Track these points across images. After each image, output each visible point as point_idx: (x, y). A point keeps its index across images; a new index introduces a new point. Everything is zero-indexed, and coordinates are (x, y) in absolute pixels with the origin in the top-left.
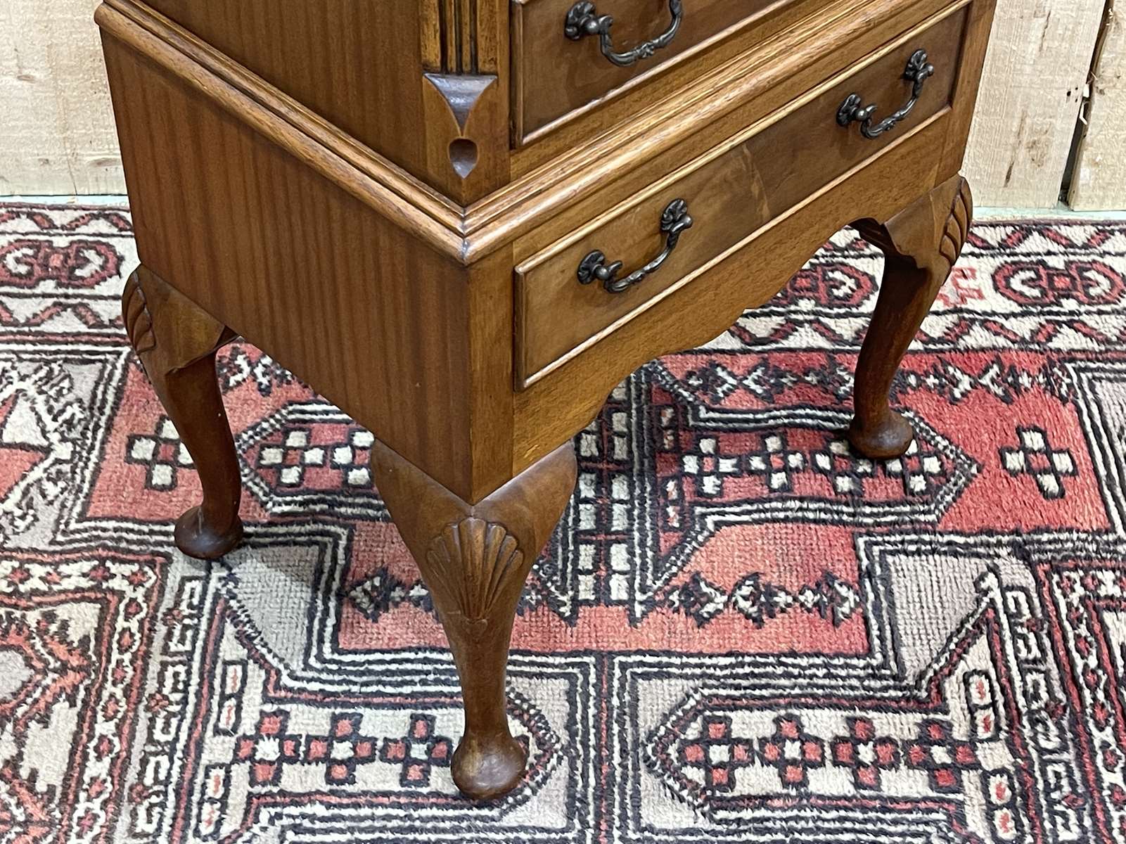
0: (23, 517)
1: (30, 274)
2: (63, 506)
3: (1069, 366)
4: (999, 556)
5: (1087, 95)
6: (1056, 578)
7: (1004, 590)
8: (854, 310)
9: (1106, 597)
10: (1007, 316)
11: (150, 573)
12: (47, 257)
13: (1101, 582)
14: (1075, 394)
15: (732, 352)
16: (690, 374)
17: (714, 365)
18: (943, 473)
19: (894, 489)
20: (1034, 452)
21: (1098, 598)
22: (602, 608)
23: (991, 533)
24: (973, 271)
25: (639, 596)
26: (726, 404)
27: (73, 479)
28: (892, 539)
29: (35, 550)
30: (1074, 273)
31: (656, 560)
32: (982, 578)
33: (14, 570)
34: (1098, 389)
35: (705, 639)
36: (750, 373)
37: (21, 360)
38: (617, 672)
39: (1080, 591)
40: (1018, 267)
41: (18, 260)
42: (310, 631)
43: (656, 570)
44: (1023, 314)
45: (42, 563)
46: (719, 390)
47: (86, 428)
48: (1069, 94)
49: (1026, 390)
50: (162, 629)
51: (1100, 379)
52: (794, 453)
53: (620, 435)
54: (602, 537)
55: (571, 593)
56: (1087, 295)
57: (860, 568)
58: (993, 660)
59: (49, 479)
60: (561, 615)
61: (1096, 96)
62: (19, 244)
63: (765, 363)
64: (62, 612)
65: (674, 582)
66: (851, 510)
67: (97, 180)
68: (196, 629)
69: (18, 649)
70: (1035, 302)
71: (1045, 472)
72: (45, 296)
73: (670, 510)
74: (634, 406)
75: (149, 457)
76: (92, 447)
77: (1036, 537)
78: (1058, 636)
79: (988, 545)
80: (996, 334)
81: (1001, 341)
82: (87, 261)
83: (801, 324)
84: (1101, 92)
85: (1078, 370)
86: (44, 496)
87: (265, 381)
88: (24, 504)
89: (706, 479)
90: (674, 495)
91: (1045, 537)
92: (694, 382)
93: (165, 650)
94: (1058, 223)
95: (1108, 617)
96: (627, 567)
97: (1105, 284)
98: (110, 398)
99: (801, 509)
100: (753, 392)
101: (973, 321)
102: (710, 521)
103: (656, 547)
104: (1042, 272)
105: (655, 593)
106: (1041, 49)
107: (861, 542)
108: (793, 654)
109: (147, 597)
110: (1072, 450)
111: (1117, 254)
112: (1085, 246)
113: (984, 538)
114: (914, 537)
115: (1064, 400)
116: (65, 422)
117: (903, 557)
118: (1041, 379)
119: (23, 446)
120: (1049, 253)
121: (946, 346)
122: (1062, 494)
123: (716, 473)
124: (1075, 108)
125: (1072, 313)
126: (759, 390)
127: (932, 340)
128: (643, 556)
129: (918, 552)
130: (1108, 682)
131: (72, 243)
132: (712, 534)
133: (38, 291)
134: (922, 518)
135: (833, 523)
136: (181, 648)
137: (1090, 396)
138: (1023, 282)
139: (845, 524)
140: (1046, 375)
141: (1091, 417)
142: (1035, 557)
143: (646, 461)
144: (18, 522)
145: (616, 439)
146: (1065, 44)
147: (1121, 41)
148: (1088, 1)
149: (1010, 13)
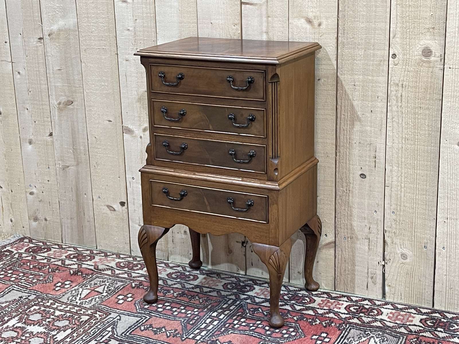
3: (348, 325)
5: (383, 264)
8: (304, 305)
10: (342, 314)
14: (344, 330)
16: (252, 308)
17: (259, 308)
18: (295, 336)
19: (280, 336)
20: (322, 337)
22: (191, 340)
24: (342, 305)
25: (201, 340)
26: (255, 315)
30: (370, 310)
36: (267, 311)
40: (355, 306)
41: (123, 264)
42: (127, 330)
43: (209, 337)
44: (347, 314)
46: (256, 312)
47: (112, 292)
48: (379, 263)
49: (332, 326)
50: (99, 324)
51: (354, 329)
52: (262, 325)
53: (225, 314)
54: (203, 330)
55: (187, 336)
56: (368, 314)
60: (181, 339)
61: (386, 265)
64: (82, 317)
65: (212, 339)
66: (265, 337)
68: (106, 325)
70: (353, 312)
71: (320, 340)
72: (124, 271)
73: (223, 329)
74: (233, 310)
80: (335, 316)
83: (288, 305)
84: (387, 263)
86: (95, 300)
88: (90, 301)
89: (237, 325)
90: (227, 326)
93: (97, 327)
94: (376, 300)
96: (204, 335)
97: (376, 313)
100: (264, 314)
101: (332, 312)
102: (230, 332)
103: (213, 334)
104: (361, 307)
105: (206, 340)
106: (369, 248)
107: (262, 342)
109: (101, 319)
110: (332, 339)
111: (386, 308)
112: (378, 305)
115: (339, 330)
118: (338, 325)
119: (98, 292)
120: (367, 305)
123: (240, 325)
124: (381, 268)
125: (361, 316)
126: (266, 314)
127: (318, 314)
128: (209, 334)
132: (228, 334)
133: (123, 269)
134: (281, 341)
135: (259, 338)
137: (348, 330)
138: (354, 309)
139: (261, 339)
140: (340, 325)
141: (344, 335)
143: (226, 320)
144: (87, 303)
145: (223, 315)
146: (375, 248)
147: (389, 249)
148: (379, 236)
149: (359, 237)
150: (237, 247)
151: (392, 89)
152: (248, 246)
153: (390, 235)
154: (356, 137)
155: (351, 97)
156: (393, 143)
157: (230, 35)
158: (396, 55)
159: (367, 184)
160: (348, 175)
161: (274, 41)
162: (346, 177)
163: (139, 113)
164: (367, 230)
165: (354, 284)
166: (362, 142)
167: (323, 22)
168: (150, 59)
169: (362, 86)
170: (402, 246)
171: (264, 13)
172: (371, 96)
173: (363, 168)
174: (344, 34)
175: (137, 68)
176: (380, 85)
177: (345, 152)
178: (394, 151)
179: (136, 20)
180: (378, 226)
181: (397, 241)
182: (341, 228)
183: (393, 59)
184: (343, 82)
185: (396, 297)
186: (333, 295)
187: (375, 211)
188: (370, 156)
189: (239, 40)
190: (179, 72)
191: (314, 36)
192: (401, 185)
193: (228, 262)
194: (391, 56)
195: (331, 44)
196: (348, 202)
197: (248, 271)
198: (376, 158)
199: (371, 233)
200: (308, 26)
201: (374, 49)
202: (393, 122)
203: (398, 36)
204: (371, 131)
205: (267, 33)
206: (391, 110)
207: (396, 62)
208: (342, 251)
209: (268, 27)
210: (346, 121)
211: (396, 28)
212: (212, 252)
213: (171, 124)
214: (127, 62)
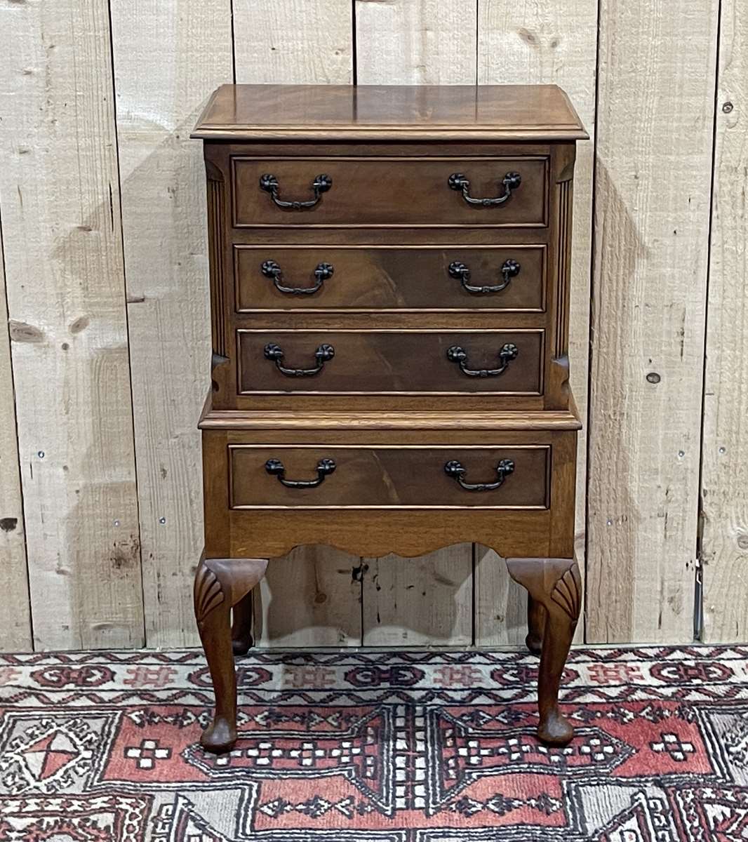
0: (66, 782)
1: (59, 681)
2: (89, 777)
3: (694, 708)
4: (646, 786)
5: (698, 565)
6: (678, 792)
7: (647, 799)
8: (564, 686)
9: (707, 798)
10: (658, 687)
11: (142, 802)
12: (69, 673)
13: (704, 792)
14: (697, 719)
15: (490, 705)
16: (463, 715)
17: (478, 711)
18: (615, 752)
19: (586, 760)
20: (669, 743)
21: (702, 798)
22: (410, 811)
23: (641, 777)
24: (638, 669)
25: (432, 806)
26: (485, 727)
27: (93, 765)
28: (583, 780)
29: (74, 795)
30: (701, 668)
31: (441, 792)
32: (636, 794)
33: (63, 802)
34: (712, 717)
35: (471, 822)
36: (499, 714)
37: (56, 718)
38: (418, 836)
39: (691, 796)
40: (665, 666)
41: (51, 675)
42: (238, 823)
43: (441, 795)
44: (668, 686)
45: (78, 800)
46: (481, 722)
47: (100, 744)
48: (687, 565)
49: (668, 717)
50: (151, 825)
51: (713, 713)
52: (526, 745)
53: (421, 740)
54: (409, 783)
55: (391, 806)
56: (708, 677)
57: (563, 792)
58: (639, 827)
59: (79, 766)
60: (386, 815)
61: (704, 567)
62: (51, 668)
63: (509, 710)
64: (93, 818)
65: (453, 800)
66: (559, 769)
67: (96, 639)
68: (171, 825)
69: (69, 834)
70: (675, 680)
71: (677, 751)
72: (68, 691)
73: (451, 772)
74: (429, 728)
75: (138, 756)
76: (104, 753)
77: (668, 776)
78: (677, 815)
79: (640, 782)
80: (650, 694)
81: (653, 697)
82: (94, 675)
83: (531, 692)
84: (706, 563)
85: (699, 710)
86: (77, 773)
87: (205, 723)
88: (65, 777)
89: (472, 758)
90: (453, 765)
91: (673, 776)
92: (465, 718)
93: (154, 832)
94: (693, 647)
95: (707, 806)
96: (424, 795)
97: (720, 672)
98: (113, 730)
99: (528, 768)
100: (502, 722)
101: (637, 689)
102: (474, 775)
103: (442, 785)
104: (680, 667)
105: (442, 804)
106: (665, 536)
107: (564, 782)
108: (523, 824)
109: (141, 812)
110: (694, 742)
111: (728, 659)
112: (708, 656)
113: (638, 779)
114: (596, 778)
115: (690, 722)
116: (87, 741)
117: (588, 787)
118: (677, 712)
119: (64, 752)
120: (686, 659)
121: (620, 700)
122: (685, 759)
123: (478, 755)
124: (692, 574)
125: (698, 685)
126: (506, 721)
127: (612, 698)
128: (434, 790)
129: (598, 784)
130: (704, 832)
131: (83, 668)
132: (475, 780)
133: (65, 688)
134: (601, 771)
135: (548, 774)
136: (162, 831)
137: (706, 719)
138: (669, 672)
139: (555, 775)
140: (679, 711)
141: (706, 728)
142: (667, 785)
143: (436, 752)
144: (62, 784)
145: (418, 742)
146: (680, 533)
147: (712, 530)
148: (689, 506)
149: (644, 514)
150: (339, 585)
151: (723, 180)
152: (367, 577)
153: (716, 499)
154: (638, 293)
155: (627, 204)
156: (724, 298)
157: (325, 76)
158: (731, 105)
159: (663, 395)
160: (619, 379)
161: (438, 87)
162: (614, 385)
163: (59, 285)
164: (661, 495)
165: (629, 620)
166: (653, 302)
167: (562, 38)
168: (232, 146)
169: (654, 179)
170: (741, 521)
171: (414, 19)
172: (675, 199)
173: (653, 360)
174: (612, 64)
175: (54, 171)
176: (694, 173)
177: (612, 330)
178: (726, 315)
179: (52, 47)
180: (686, 485)
181: (730, 510)
182: (600, 501)
183: (724, 115)
184: (610, 173)
185: (726, 631)
186: (603, 654)
187: (681, 452)
188: (669, 333)
189: (350, 86)
190: (317, 173)
191: (541, 72)
192: (740, 388)
193: (315, 623)
194: (720, 106)
195: (583, 88)
196: (619, 441)
197: (366, 638)
198: (683, 334)
199: (670, 501)
200: (526, 49)
201: (681, 95)
202: (723, 252)
203: (738, 63)
204: (673, 276)
205: (422, 67)
206: (721, 227)
207: (733, 121)
208: (602, 552)
209: (423, 53)
210: (615, 260)
211: (733, 46)
212: (269, 609)
213: (289, 302)
214: (22, 157)
